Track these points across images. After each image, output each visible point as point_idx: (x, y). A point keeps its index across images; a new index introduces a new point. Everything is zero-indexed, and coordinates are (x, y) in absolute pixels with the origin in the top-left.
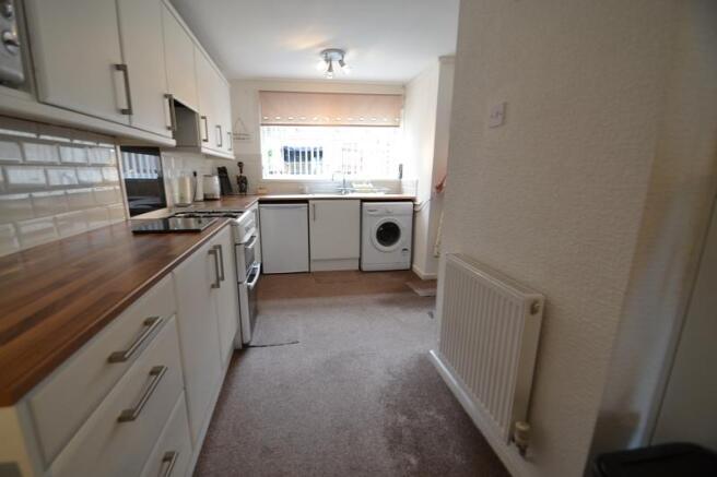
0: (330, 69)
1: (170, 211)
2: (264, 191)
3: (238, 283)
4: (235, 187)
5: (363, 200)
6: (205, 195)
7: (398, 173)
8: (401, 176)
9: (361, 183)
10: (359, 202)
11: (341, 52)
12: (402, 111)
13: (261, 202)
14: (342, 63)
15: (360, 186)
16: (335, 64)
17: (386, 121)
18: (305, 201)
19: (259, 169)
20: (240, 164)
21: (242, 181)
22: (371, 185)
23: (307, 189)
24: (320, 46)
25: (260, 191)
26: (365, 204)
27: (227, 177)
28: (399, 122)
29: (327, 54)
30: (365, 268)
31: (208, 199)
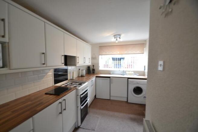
0: (117, 40)
1: (68, 81)
2: (99, 73)
3: (78, 107)
4: (92, 71)
5: (129, 78)
6: (81, 75)
7: (144, 68)
8: (145, 70)
9: (129, 71)
10: (127, 78)
11: (120, 35)
12: (145, 48)
13: (97, 77)
14: (120, 38)
15: (129, 73)
16: (118, 38)
17: (138, 52)
18: (109, 77)
19: (98, 67)
20: (93, 66)
21: (94, 70)
22: (133, 73)
23: (111, 73)
24: (112, 34)
25: (98, 73)
26: (129, 80)
27: (90, 69)
28: (144, 52)
29: (115, 36)
30: (129, 101)
31: (82, 76)
